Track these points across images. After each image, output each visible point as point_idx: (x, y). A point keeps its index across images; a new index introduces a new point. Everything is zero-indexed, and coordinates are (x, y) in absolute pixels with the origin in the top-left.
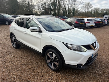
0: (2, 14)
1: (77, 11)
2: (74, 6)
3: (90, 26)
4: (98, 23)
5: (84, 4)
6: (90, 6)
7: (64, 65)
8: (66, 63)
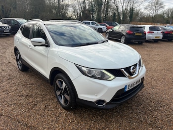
0: (16, 19)
1: (137, 14)
2: (132, 5)
3: (155, 38)
4: (169, 34)
5: (149, 3)
6: (161, 4)
7: (76, 100)
8: (79, 98)
